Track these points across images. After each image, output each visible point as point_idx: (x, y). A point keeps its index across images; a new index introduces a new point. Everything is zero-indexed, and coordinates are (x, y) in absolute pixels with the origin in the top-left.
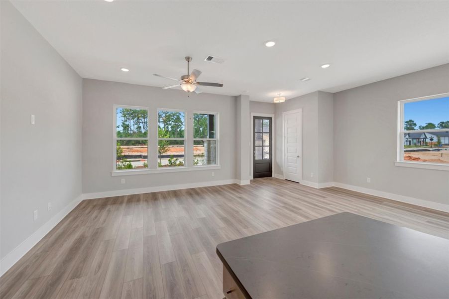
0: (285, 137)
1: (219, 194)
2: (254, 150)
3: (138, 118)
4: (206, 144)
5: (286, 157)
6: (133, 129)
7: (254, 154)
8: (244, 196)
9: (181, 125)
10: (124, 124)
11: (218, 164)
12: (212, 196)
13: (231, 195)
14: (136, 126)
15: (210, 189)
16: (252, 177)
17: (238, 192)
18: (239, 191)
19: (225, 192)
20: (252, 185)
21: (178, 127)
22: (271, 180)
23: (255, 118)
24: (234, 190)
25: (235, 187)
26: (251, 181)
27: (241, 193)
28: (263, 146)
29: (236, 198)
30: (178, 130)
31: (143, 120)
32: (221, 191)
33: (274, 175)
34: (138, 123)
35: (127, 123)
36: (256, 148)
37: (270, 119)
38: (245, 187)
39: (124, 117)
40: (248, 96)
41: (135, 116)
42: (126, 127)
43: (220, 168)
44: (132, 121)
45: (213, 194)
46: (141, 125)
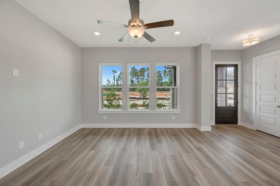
0: (256, 84)
1: (177, 139)
2: (216, 97)
3: (138, 76)
4: (171, 91)
5: (258, 106)
6: (135, 82)
7: (216, 100)
8: (203, 147)
9: (162, 79)
10: (131, 80)
11: (178, 109)
12: (169, 140)
13: (189, 143)
14: (137, 81)
15: (169, 131)
16: (213, 123)
17: (197, 140)
18: (199, 139)
19: (183, 137)
20: (214, 133)
21: (160, 81)
22: (236, 128)
23: (217, 66)
24: (193, 136)
25: (194, 133)
26: (212, 126)
27: (200, 142)
28: (226, 94)
29: (194, 149)
30: (160, 82)
31: (140, 77)
32: (179, 136)
33: (240, 123)
34: (138, 79)
35: (132, 79)
36: (218, 95)
37: (236, 66)
38: (206, 135)
39: (131, 76)
40: (209, 45)
41: (136, 75)
42: (132, 81)
43: (180, 112)
44: (135, 78)
45: (170, 138)
46: (139, 80)
